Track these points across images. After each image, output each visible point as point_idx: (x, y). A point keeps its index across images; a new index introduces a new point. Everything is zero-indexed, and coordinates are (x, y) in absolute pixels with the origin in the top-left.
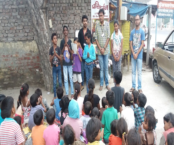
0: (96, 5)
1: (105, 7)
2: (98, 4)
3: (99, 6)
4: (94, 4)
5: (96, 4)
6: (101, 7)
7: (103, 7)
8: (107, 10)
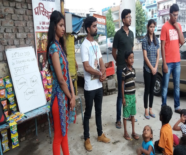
2: (43, 8)
3: (45, 10)
4: (37, 8)
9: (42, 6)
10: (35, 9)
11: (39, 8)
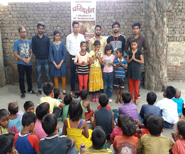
0: (77, 8)
1: (90, 10)
2: (81, 7)
3: (82, 8)
4: (76, 7)
5: (77, 6)
6: (85, 9)
7: (88, 10)
8: (94, 12)
9: (80, 6)
10: (73, 8)
11: (77, 7)
